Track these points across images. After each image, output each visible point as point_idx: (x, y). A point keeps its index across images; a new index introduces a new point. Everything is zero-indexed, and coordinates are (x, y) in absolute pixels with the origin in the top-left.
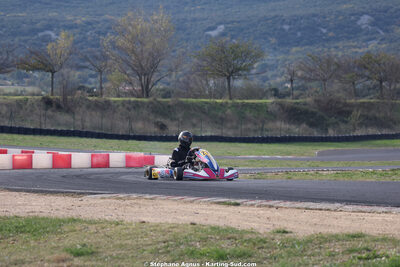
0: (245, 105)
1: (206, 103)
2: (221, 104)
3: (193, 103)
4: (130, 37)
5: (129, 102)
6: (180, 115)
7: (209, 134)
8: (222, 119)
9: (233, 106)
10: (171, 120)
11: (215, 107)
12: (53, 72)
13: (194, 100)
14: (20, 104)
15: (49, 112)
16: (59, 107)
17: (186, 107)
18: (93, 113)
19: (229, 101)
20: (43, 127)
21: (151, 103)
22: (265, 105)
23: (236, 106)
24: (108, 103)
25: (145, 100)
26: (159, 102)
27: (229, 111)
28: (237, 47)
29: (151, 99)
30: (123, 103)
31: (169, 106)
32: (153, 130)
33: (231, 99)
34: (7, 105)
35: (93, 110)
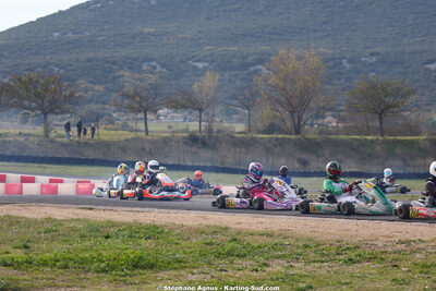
0: (395, 142)
1: (356, 140)
2: (372, 141)
3: (342, 140)
4: (281, 75)
5: (277, 139)
6: (327, 152)
7: (353, 170)
8: (370, 155)
9: (383, 142)
10: (317, 156)
11: (364, 144)
12: (201, 110)
13: (344, 137)
14: (166, 141)
15: (194, 149)
16: (204, 144)
17: (336, 144)
18: (238, 150)
19: (380, 138)
20: (182, 163)
21: (299, 139)
22: (418, 142)
23: (386, 142)
24: (254, 140)
25: (293, 137)
26: (307, 139)
27: (378, 148)
28: (389, 85)
29: (299, 136)
30: (270, 140)
31: (317, 143)
32: (297, 166)
33: (382, 135)
34: (153, 142)
35: (238, 146)
